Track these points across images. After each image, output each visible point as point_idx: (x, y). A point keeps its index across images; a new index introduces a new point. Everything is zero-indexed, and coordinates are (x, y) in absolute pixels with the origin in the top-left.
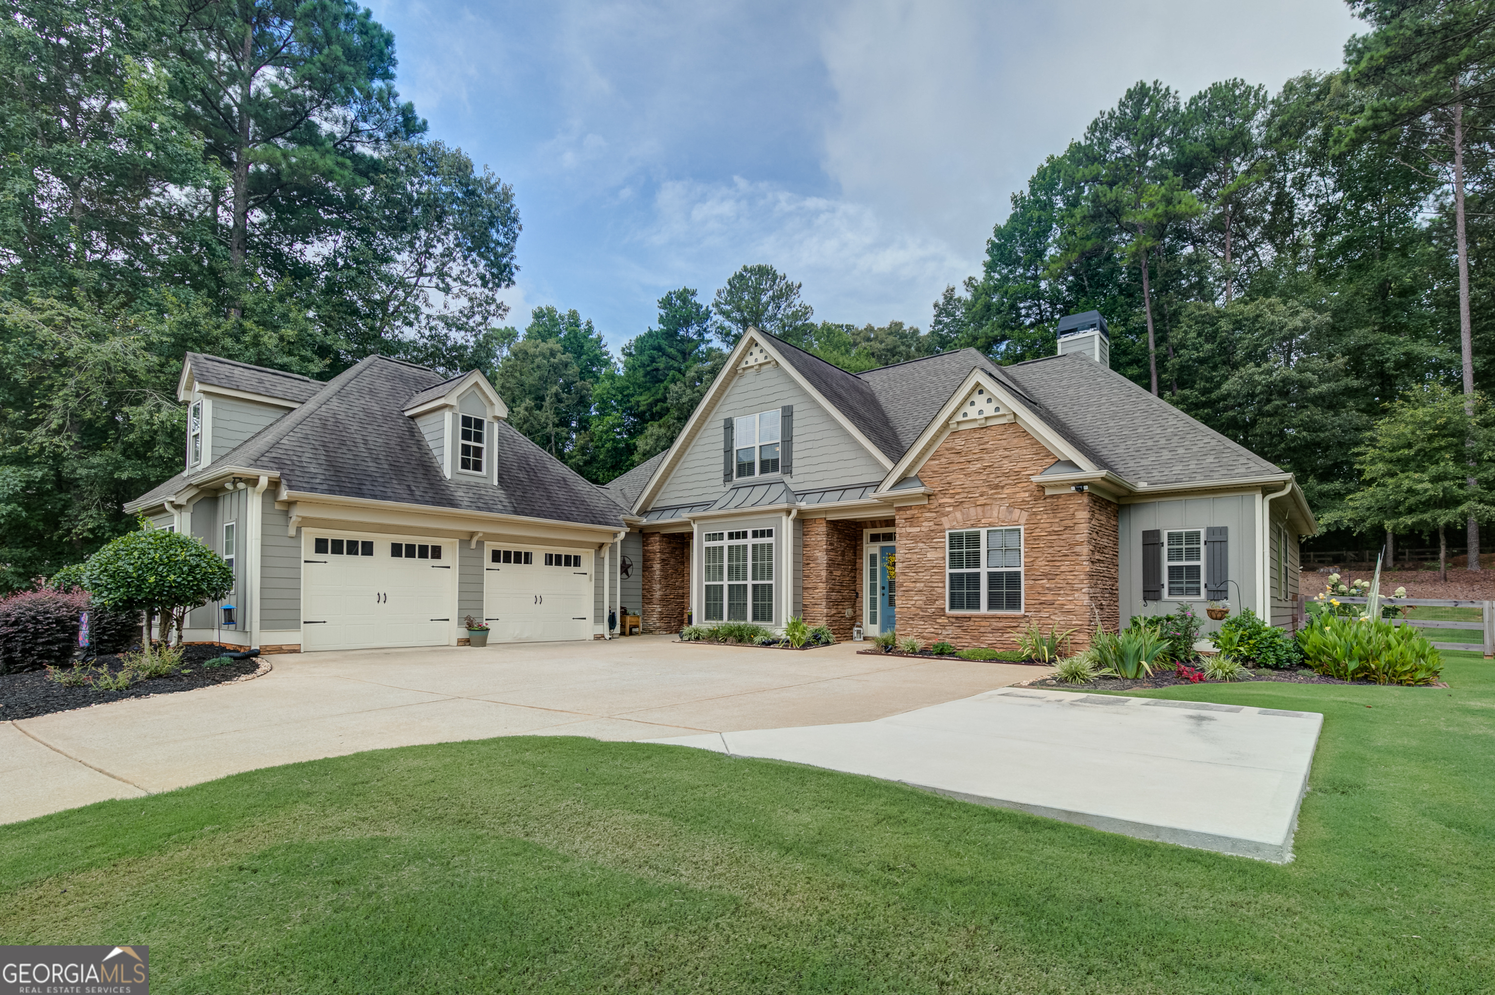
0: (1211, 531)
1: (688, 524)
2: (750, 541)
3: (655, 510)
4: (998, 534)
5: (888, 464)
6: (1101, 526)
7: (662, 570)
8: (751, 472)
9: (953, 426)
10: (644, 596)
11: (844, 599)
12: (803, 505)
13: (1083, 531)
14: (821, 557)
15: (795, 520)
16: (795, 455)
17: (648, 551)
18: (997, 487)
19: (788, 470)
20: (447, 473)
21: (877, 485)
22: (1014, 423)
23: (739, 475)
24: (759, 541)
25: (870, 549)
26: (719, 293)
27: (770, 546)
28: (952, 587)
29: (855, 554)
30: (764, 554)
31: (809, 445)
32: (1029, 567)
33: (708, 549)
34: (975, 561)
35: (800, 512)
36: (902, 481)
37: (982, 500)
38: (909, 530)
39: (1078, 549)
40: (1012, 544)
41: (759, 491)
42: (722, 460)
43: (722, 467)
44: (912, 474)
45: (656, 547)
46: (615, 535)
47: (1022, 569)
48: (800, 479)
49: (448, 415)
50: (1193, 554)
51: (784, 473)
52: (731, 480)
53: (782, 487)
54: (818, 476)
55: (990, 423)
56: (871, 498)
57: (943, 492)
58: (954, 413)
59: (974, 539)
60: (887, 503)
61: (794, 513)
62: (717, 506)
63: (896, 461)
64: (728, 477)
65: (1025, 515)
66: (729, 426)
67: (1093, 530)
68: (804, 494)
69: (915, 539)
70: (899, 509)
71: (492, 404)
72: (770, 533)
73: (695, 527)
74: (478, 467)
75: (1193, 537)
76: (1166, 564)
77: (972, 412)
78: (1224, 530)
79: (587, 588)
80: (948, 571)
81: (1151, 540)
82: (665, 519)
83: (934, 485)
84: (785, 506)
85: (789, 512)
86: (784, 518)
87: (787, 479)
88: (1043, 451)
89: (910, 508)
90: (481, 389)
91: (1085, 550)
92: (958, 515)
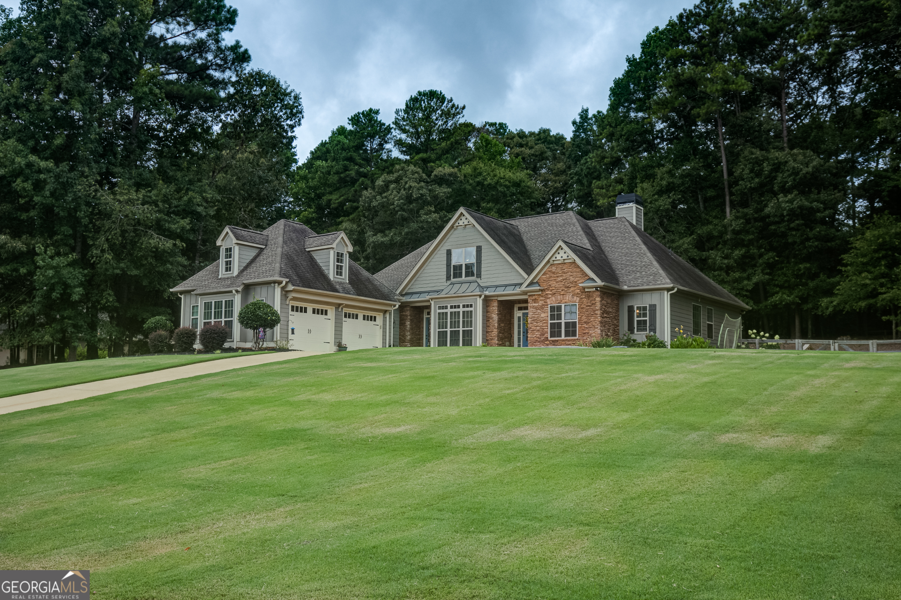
0: (650, 306)
1: (428, 301)
2: (461, 310)
3: (407, 294)
4: (569, 307)
5: (526, 276)
6: (608, 303)
7: (410, 325)
8: (461, 276)
9: (551, 262)
10: (400, 339)
11: (505, 337)
12: (487, 293)
13: (598, 305)
14: (495, 317)
15: (483, 300)
16: (482, 269)
17: (403, 315)
18: (568, 287)
19: (479, 276)
20: (331, 277)
21: (521, 284)
22: (574, 262)
23: (454, 278)
24: (466, 309)
25: (518, 314)
26: (397, 112)
27: (471, 312)
28: (551, 329)
29: (510, 316)
30: (468, 315)
31: (489, 265)
32: (580, 320)
33: (439, 313)
34: (559, 317)
35: (486, 296)
36: (531, 284)
37: (562, 293)
38: (534, 304)
39: (596, 312)
40: (573, 310)
41: (465, 286)
42: (445, 270)
43: (445, 273)
44: (535, 281)
45: (408, 313)
46: (395, 306)
47: (577, 320)
48: (485, 280)
49: (332, 252)
50: (645, 315)
51: (477, 277)
52: (450, 280)
53: (476, 284)
54: (494, 279)
55: (566, 261)
56: (518, 290)
57: (548, 289)
58: (552, 257)
59: (559, 308)
60: (525, 293)
61: (483, 297)
62: (444, 292)
63: (529, 274)
64: (448, 278)
65: (578, 299)
66: (449, 253)
67: (602, 305)
68: (487, 287)
69: (536, 308)
70: (530, 296)
71: (347, 246)
72: (471, 306)
73: (432, 303)
74: (341, 275)
75: (645, 308)
76: (636, 319)
77: (559, 257)
78: (655, 306)
79: (379, 332)
80: (550, 322)
81: (631, 310)
82: (414, 299)
83: (544, 286)
84: (479, 293)
85: (480, 296)
86: (478, 299)
87: (478, 280)
88: (585, 274)
89: (534, 295)
90: (344, 241)
91: (599, 312)
92: (553, 298)
